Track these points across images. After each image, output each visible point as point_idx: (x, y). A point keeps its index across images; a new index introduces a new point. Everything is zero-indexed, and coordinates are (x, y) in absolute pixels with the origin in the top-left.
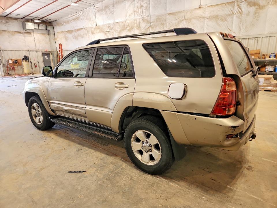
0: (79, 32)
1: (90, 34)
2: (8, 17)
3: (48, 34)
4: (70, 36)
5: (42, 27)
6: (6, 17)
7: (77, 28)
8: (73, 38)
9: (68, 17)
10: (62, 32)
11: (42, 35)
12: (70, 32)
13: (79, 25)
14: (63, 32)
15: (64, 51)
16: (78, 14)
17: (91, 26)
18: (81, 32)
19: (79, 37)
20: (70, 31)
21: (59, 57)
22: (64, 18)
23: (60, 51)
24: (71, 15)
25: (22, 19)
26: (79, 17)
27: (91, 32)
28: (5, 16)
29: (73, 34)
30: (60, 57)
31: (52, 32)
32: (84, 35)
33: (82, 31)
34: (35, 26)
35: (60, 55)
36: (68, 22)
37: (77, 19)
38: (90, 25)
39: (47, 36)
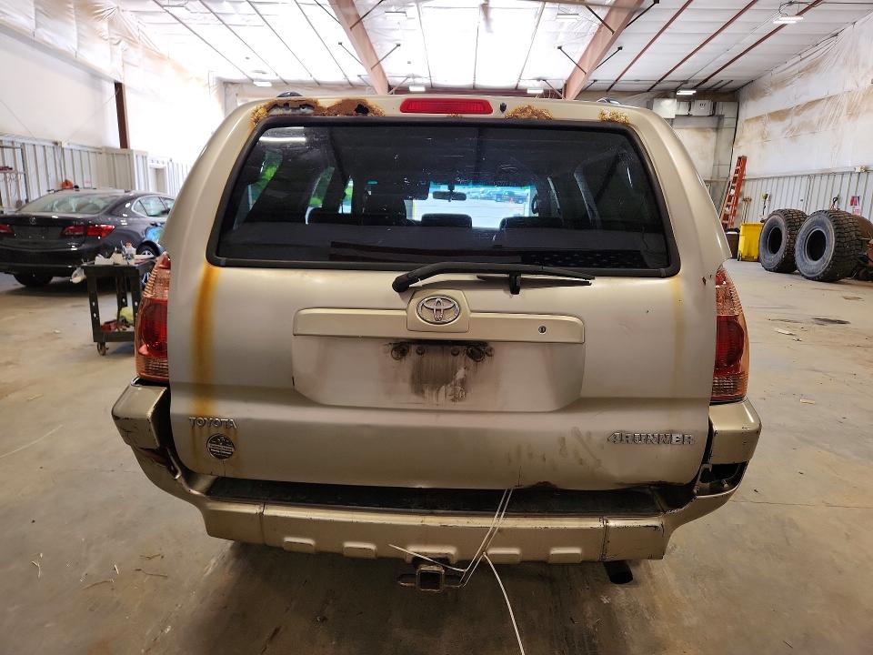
0: (806, 113)
1: (843, 117)
2: (615, 91)
3: (717, 129)
4: (776, 128)
5: (701, 108)
6: (610, 93)
7: (804, 100)
8: (784, 136)
9: (789, 64)
10: (758, 118)
11: (695, 133)
12: (779, 115)
13: (815, 87)
14: (761, 117)
15: (750, 180)
16: (821, 51)
17: (854, 87)
18: (814, 115)
19: (802, 132)
20: (782, 111)
21: (730, 197)
22: (775, 71)
23: (735, 179)
24: (798, 58)
25: (648, 91)
26: (821, 61)
27: (849, 109)
28: (608, 91)
29: (787, 121)
30: (729, 200)
31: (727, 122)
32: (820, 122)
33: (819, 106)
34: (678, 108)
35: (733, 192)
36: (781, 83)
37: (813, 68)
38: (850, 85)
39: (713, 135)
